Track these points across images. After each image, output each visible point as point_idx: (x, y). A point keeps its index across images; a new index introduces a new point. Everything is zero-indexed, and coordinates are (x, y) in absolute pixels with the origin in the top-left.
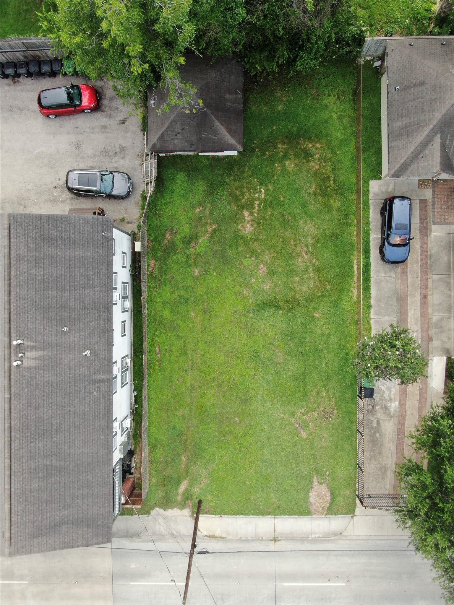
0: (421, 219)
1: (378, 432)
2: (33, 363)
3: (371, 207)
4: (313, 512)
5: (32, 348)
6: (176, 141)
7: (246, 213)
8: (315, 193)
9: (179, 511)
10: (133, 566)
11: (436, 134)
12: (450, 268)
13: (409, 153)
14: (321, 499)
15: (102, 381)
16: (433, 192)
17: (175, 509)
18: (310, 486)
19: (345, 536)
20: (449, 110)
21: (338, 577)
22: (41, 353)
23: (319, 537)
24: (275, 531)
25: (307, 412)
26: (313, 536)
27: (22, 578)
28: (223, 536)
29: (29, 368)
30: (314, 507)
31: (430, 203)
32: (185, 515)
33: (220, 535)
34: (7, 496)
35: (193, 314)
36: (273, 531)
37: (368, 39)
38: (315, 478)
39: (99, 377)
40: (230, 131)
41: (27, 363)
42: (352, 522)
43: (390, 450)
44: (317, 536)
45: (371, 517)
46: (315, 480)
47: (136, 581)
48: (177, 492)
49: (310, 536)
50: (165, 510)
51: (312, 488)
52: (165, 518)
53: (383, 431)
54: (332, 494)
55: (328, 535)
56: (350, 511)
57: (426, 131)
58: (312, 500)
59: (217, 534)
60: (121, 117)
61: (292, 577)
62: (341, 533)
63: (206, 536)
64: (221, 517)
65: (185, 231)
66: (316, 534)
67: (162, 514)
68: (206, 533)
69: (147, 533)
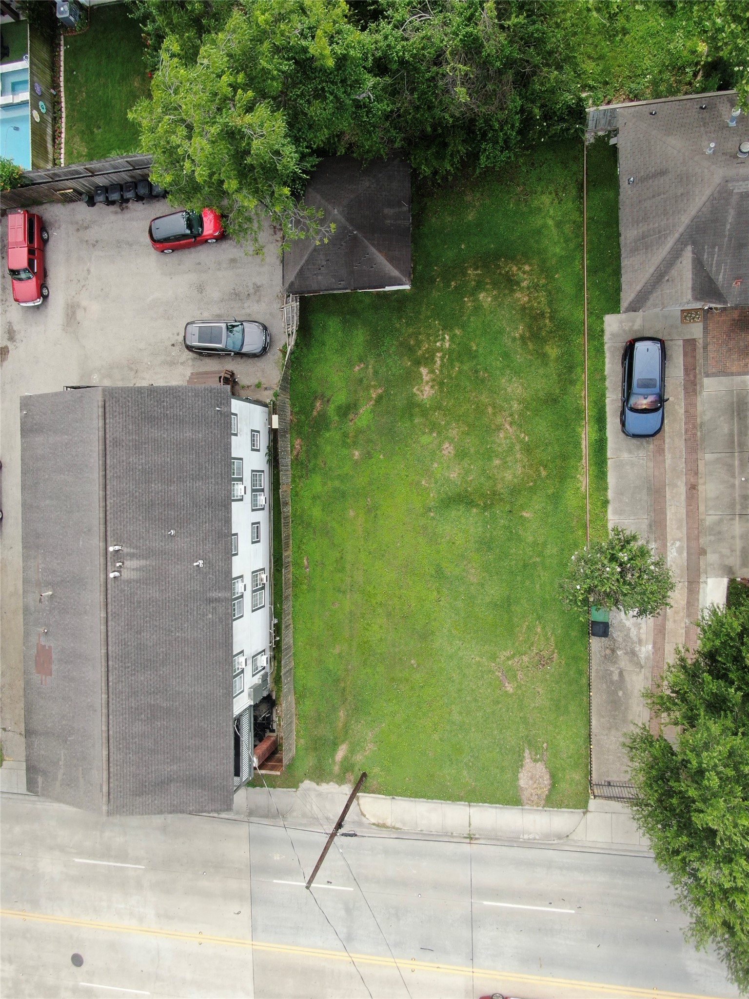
0: (686, 370)
1: (621, 689)
2: (134, 575)
3: (608, 355)
4: (525, 801)
5: (132, 556)
6: (320, 277)
7: (424, 371)
8: (522, 337)
9: (337, 786)
10: (277, 857)
11: (686, 246)
12: (733, 442)
13: (648, 275)
14: (535, 782)
15: (218, 600)
16: (705, 329)
17: (331, 783)
18: (519, 764)
19: (573, 840)
20: (700, 210)
21: (563, 900)
22: (143, 562)
23: (535, 839)
24: (470, 824)
25: (513, 656)
26: (526, 837)
27: (137, 861)
28: (397, 826)
29: (129, 582)
30: (525, 796)
31: (700, 344)
32: (345, 792)
33: (393, 824)
34: (105, 741)
35: (352, 513)
36: (468, 824)
37: (590, 110)
38: (527, 751)
39: (215, 594)
40: (391, 260)
41: (126, 575)
42: (583, 821)
43: (639, 716)
44: (531, 837)
45: (613, 815)
46: (527, 754)
47: (280, 879)
48: (334, 761)
49: (521, 837)
50: (318, 784)
51: (522, 766)
52: (320, 795)
53: (629, 687)
54: (553, 776)
55: (547, 836)
56: (582, 804)
57: (670, 243)
58: (522, 783)
59: (389, 822)
61: (496, 893)
62: (568, 836)
63: (374, 824)
64: (393, 798)
65: (341, 398)
66: (531, 834)
67: (315, 790)
68: (373, 821)
69: (295, 814)
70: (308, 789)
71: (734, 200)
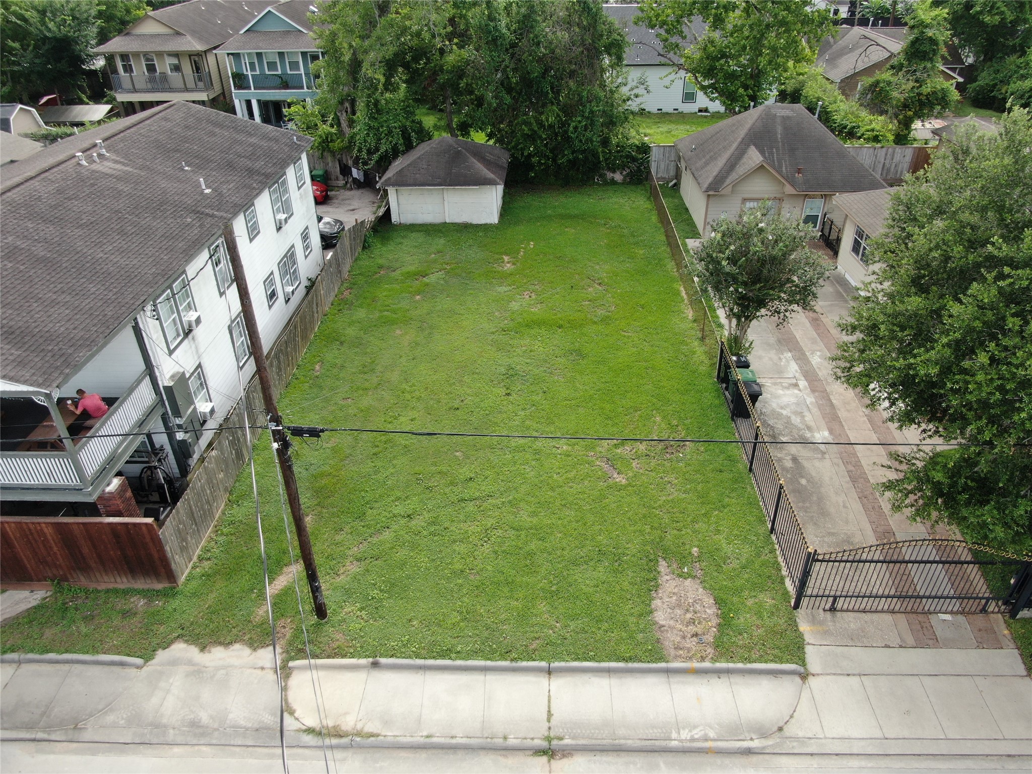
1: (802, 477)
4: (673, 652)
7: (506, 257)
8: (608, 245)
9: (247, 651)
11: (749, 146)
14: (687, 610)
17: (237, 646)
18: (651, 585)
19: (796, 738)
23: (706, 739)
24: (550, 715)
25: (621, 444)
26: (685, 734)
28: (370, 728)
30: (671, 639)
32: (260, 664)
33: (359, 726)
36: (545, 716)
37: (653, 145)
38: (663, 563)
42: (805, 694)
43: (845, 507)
44: (697, 733)
45: (863, 678)
46: (663, 566)
48: (261, 594)
49: (674, 735)
50: (203, 649)
51: (657, 586)
54: (719, 602)
55: (734, 730)
56: (791, 652)
57: (735, 145)
58: (660, 617)
59: (348, 723)
60: (352, 207)
62: (780, 729)
63: (310, 731)
65: (410, 269)
66: (695, 727)
67: (190, 662)
68: (311, 721)
69: (110, 718)
70: (174, 663)
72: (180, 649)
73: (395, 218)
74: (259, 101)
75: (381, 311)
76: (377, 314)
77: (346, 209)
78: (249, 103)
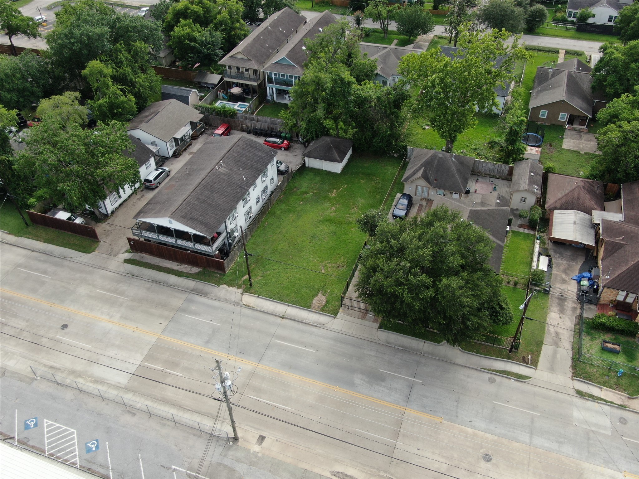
0: (418, 210)
2: (222, 171)
3: (395, 201)
4: (312, 308)
5: (225, 168)
7: (335, 191)
8: (370, 191)
10: (193, 308)
11: (422, 167)
13: (411, 172)
14: (319, 302)
15: (244, 189)
16: (427, 204)
17: (235, 288)
18: (316, 295)
19: (326, 327)
20: (428, 158)
21: (311, 346)
22: (227, 170)
23: (310, 322)
25: (329, 263)
26: (307, 321)
27: (127, 296)
28: (254, 306)
30: (314, 305)
31: (424, 206)
32: (238, 292)
34: (183, 200)
35: (291, 215)
36: (285, 312)
37: (408, 147)
38: (321, 292)
41: (220, 170)
42: (333, 321)
45: (346, 321)
47: (190, 315)
48: (241, 279)
49: (305, 320)
50: (228, 287)
52: (227, 291)
54: (327, 302)
55: (316, 322)
56: (335, 313)
57: (418, 166)
58: (314, 302)
59: (251, 305)
60: (296, 154)
61: (284, 339)
62: (324, 324)
63: (244, 305)
64: (258, 297)
65: (303, 190)
66: (309, 320)
67: (226, 289)
68: (244, 303)
69: (212, 295)
70: (223, 288)
71: (437, 158)
72: (224, 286)
73: (307, 165)
74: (276, 89)
75: (289, 206)
76: (287, 207)
77: (294, 154)
78: (272, 89)
